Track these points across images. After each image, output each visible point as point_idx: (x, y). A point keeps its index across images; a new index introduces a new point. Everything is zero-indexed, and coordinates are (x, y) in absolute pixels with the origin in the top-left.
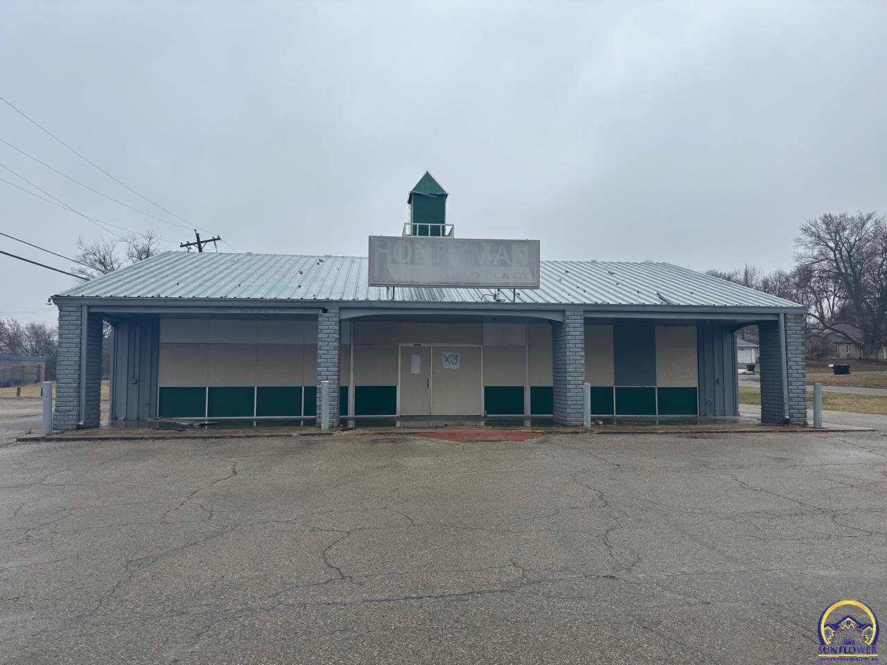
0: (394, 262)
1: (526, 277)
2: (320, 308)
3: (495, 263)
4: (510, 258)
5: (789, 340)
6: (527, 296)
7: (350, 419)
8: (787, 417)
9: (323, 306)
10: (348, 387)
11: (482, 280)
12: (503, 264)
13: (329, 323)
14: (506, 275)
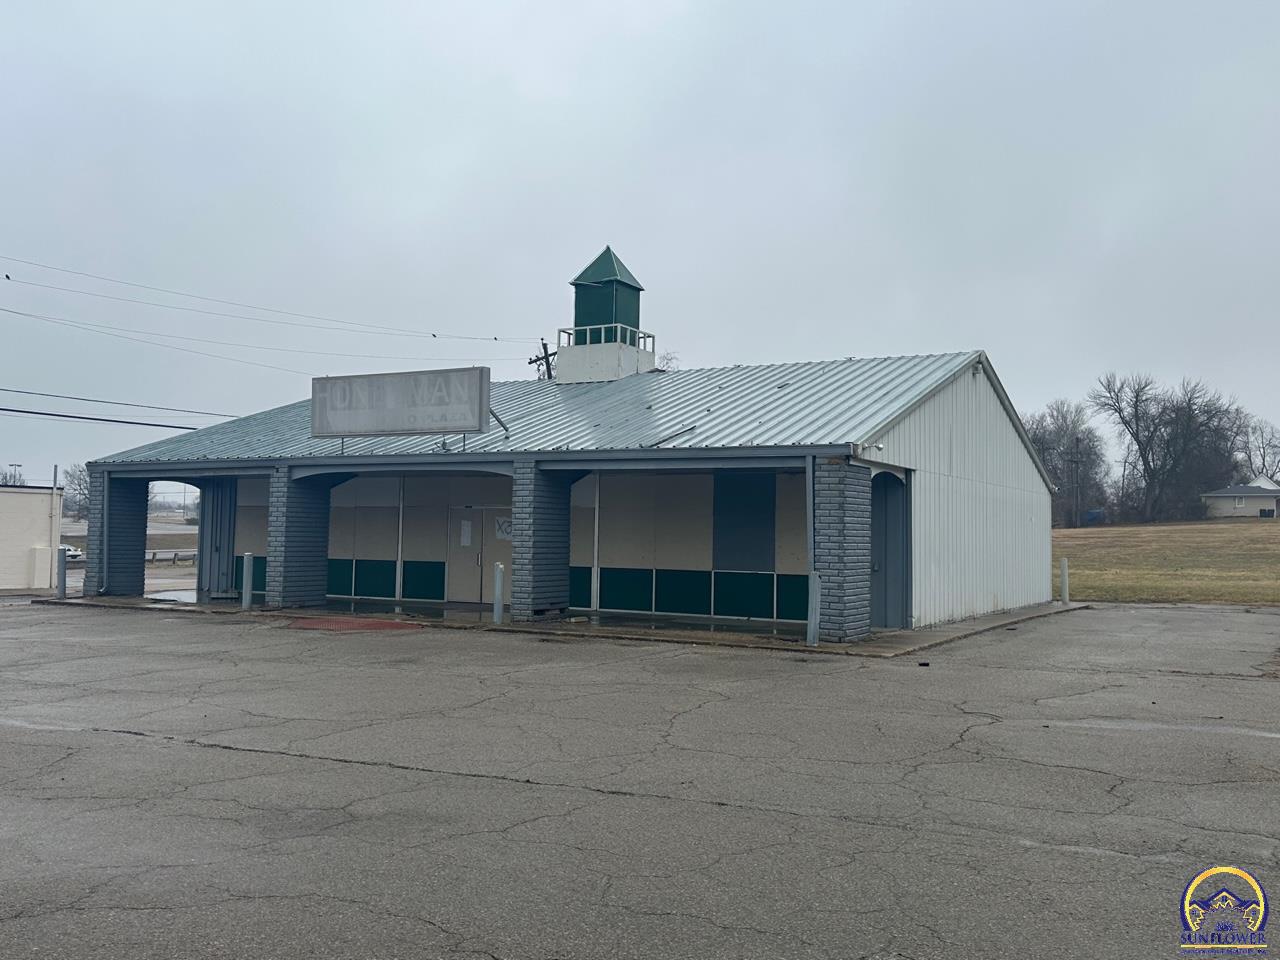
0: (334, 408)
1: (465, 419)
2: (273, 467)
3: (433, 401)
4: (449, 395)
5: (817, 500)
11: (419, 425)
12: (441, 402)
14: (444, 417)
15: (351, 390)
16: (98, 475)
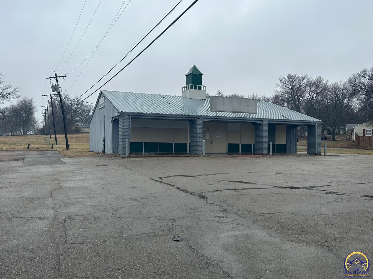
0: (218, 104)
1: (254, 110)
2: (197, 118)
3: (246, 105)
4: (250, 105)
6: (253, 116)
7: (188, 153)
8: (317, 152)
9: (198, 117)
10: (187, 143)
12: (248, 106)
13: (200, 123)
14: (248, 109)
15: (224, 100)
16: (127, 116)
